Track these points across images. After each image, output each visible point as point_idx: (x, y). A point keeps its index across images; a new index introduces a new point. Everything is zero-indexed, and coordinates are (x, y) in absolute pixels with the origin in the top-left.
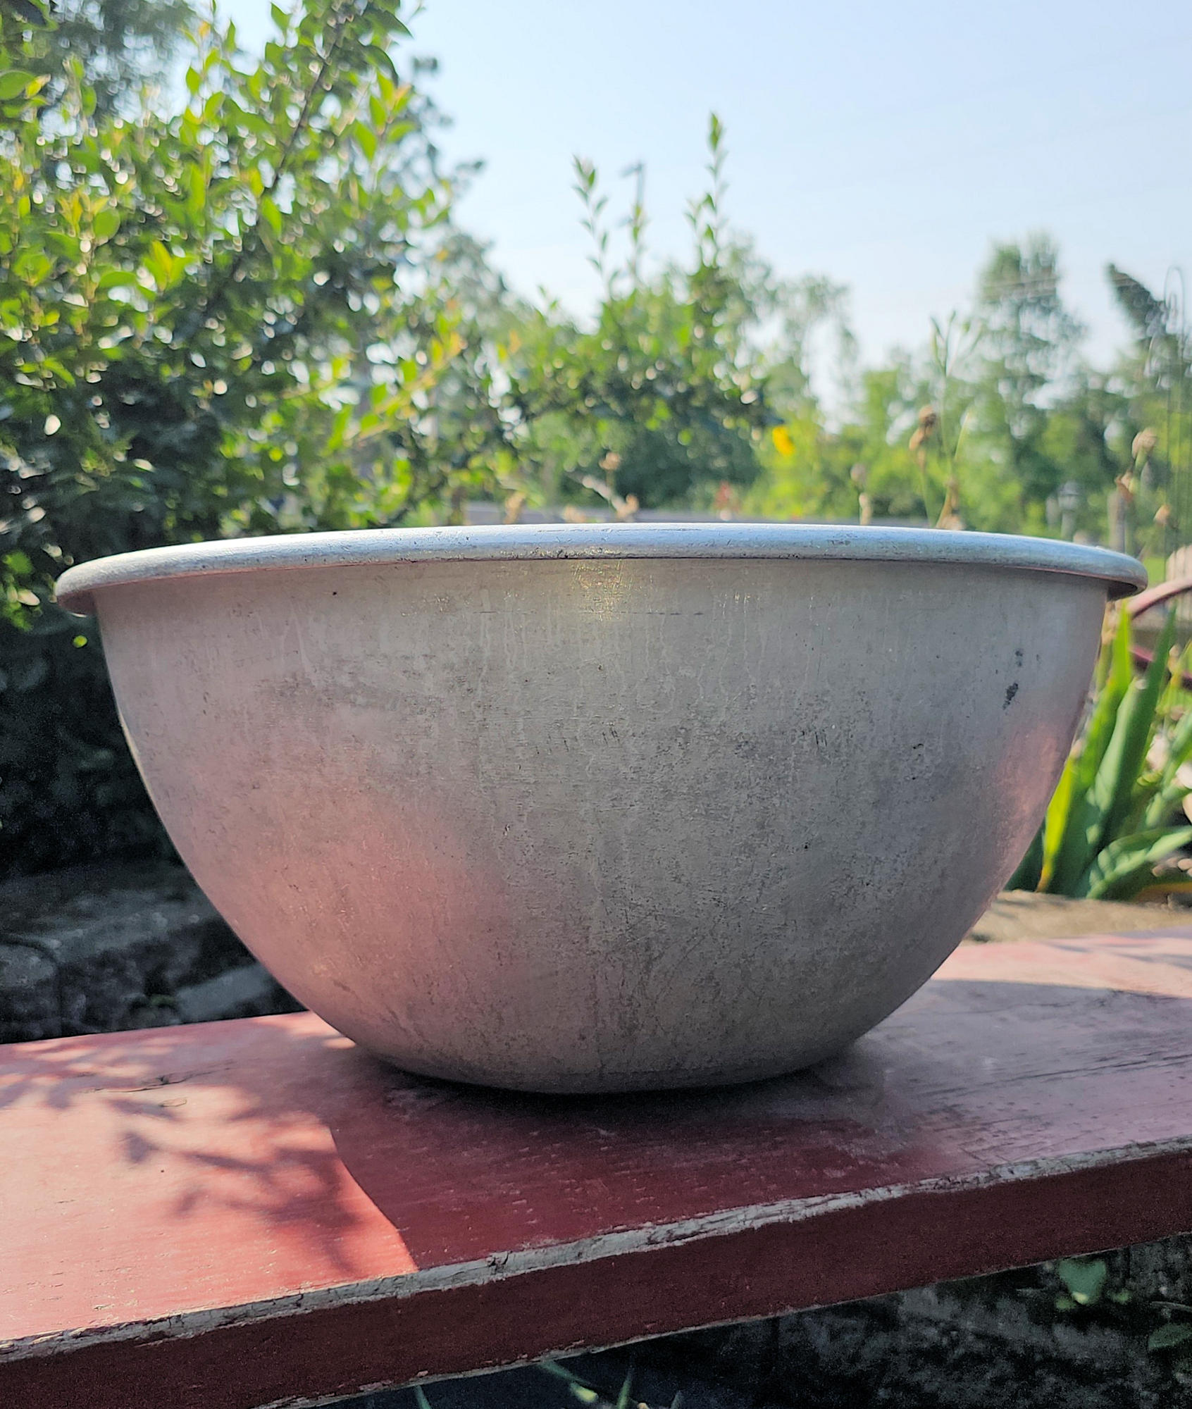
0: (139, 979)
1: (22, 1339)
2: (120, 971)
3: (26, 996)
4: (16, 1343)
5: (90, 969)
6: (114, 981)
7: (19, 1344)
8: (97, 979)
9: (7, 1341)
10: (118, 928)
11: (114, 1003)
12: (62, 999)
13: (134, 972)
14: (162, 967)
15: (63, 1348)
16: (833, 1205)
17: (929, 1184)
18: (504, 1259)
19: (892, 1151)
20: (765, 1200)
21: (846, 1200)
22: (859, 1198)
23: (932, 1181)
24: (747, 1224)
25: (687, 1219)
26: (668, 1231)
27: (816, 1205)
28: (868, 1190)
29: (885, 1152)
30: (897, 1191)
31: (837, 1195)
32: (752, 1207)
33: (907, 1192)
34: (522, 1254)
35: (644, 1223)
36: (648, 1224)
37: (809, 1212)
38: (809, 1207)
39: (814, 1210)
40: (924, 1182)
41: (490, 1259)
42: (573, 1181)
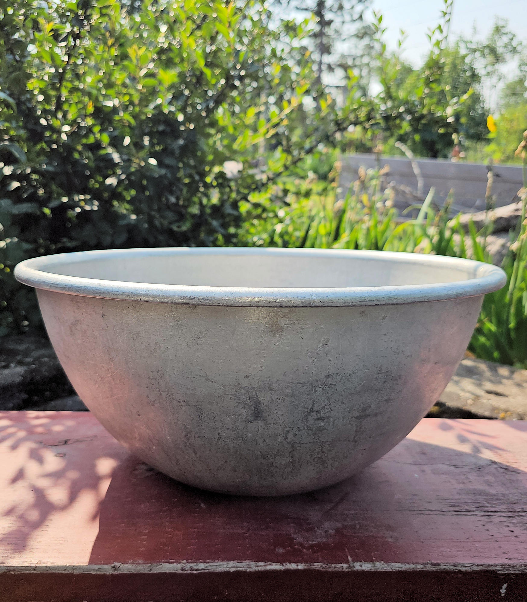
16: (269, 568)
17: (317, 566)
18: (119, 566)
19: (314, 542)
20: (241, 559)
21: (276, 567)
22: (281, 567)
23: (320, 564)
24: (228, 569)
25: (202, 562)
26: (191, 567)
27: (262, 566)
28: (288, 564)
29: (310, 542)
30: (301, 566)
31: (272, 563)
32: (232, 562)
33: (306, 567)
34: (127, 565)
35: (183, 560)
36: (185, 561)
37: (257, 569)
38: (258, 566)
39: (260, 569)
40: (315, 564)
41: (113, 565)
42: (172, 530)
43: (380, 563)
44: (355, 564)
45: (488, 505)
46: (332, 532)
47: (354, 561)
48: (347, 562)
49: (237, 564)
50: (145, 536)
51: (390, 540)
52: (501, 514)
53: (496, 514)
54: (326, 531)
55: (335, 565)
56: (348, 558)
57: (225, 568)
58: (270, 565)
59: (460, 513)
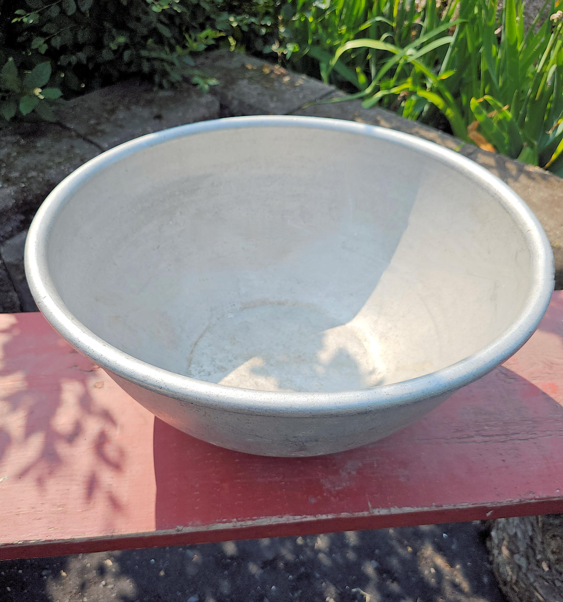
1: (26, 541)
4: (24, 542)
7: (25, 542)
9: (22, 541)
16: (304, 520)
17: (344, 515)
18: (181, 529)
19: (340, 488)
20: (280, 513)
21: (310, 518)
22: (315, 518)
23: (345, 513)
24: (271, 523)
25: (249, 520)
26: (241, 524)
27: (298, 519)
28: (320, 515)
29: (337, 488)
30: (330, 517)
31: (307, 516)
32: (274, 517)
33: (334, 517)
34: (188, 528)
35: (234, 519)
36: (235, 520)
37: (294, 521)
38: (295, 519)
39: (297, 521)
40: (342, 514)
41: (176, 529)
42: (219, 482)
43: (394, 508)
44: (374, 510)
45: (486, 428)
46: (354, 473)
47: (374, 507)
48: (368, 510)
49: (279, 519)
50: (197, 492)
51: (402, 479)
52: (497, 438)
53: (492, 438)
54: (349, 473)
55: (358, 513)
56: (368, 504)
57: (268, 523)
58: (306, 517)
59: (461, 440)
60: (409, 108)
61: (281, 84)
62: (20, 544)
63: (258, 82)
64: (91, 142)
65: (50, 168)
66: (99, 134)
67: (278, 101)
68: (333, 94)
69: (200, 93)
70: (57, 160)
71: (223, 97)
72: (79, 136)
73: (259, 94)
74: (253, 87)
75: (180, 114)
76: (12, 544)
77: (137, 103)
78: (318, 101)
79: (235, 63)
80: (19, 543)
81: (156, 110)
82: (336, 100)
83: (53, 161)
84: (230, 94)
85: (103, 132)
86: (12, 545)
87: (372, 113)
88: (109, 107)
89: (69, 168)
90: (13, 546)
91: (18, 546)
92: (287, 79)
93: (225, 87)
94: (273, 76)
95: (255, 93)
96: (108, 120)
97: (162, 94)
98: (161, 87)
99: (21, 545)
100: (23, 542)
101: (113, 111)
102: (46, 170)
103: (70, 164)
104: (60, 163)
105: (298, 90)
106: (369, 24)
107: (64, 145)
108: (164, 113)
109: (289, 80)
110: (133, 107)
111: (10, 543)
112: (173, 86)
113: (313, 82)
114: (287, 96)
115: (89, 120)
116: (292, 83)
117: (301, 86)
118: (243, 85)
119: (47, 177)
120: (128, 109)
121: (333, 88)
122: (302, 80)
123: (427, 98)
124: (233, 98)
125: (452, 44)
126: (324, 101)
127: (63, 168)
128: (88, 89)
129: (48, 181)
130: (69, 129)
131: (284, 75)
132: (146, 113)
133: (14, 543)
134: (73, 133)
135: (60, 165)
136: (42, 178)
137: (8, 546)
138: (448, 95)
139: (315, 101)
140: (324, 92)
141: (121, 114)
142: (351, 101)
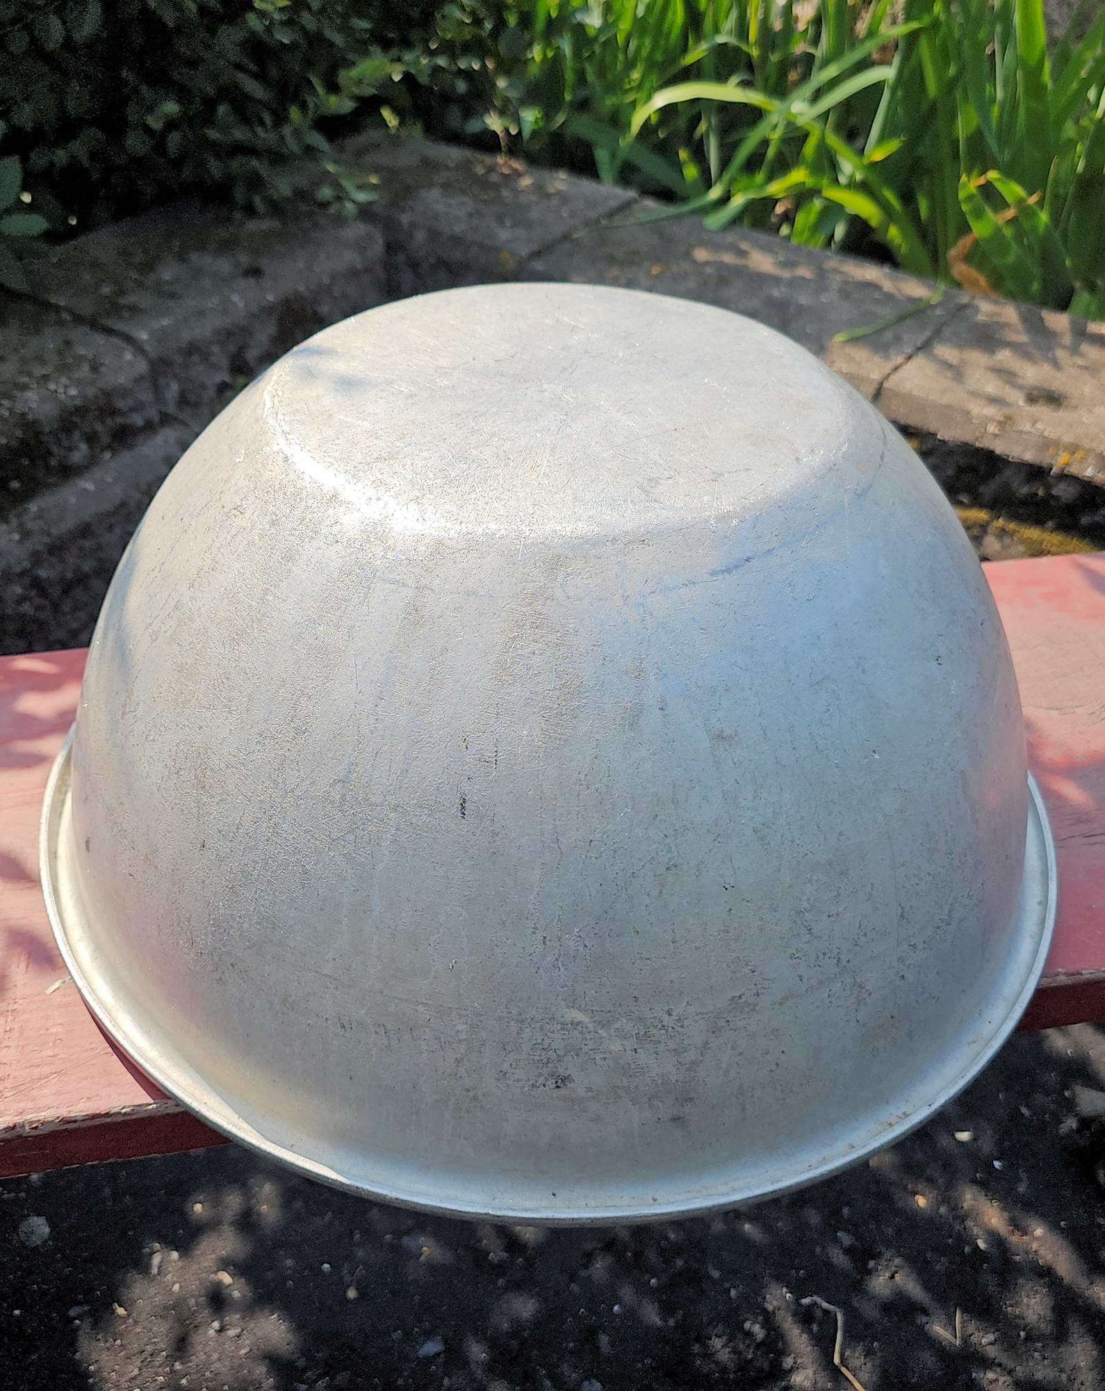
0: (225, 363)
1: (139, 1105)
2: (206, 357)
3: (125, 393)
4: (135, 1108)
5: (179, 359)
6: (201, 368)
7: (138, 1108)
8: (185, 366)
9: (129, 1106)
10: (201, 314)
11: (203, 386)
12: (156, 388)
13: (220, 357)
14: (242, 349)
15: (168, 1111)
59: (1093, 839)
60: (803, 232)
61: (516, 192)
62: (125, 1113)
63: (463, 191)
64: (109, 331)
65: (25, 387)
66: (126, 314)
67: (514, 225)
68: (635, 206)
69: (340, 220)
70: (39, 371)
71: (389, 225)
72: (79, 319)
73: (471, 215)
74: (453, 202)
75: (301, 265)
76: (107, 1115)
77: (202, 247)
78: (604, 222)
79: (405, 159)
80: (123, 1111)
81: (244, 259)
82: (643, 217)
83: (29, 374)
84: (405, 219)
85: (134, 309)
86: (108, 1117)
87: (729, 238)
88: (139, 258)
89: (66, 387)
90: (108, 1120)
91: (121, 1119)
92: (526, 181)
93: (394, 203)
94: (494, 178)
95: (461, 213)
96: (140, 284)
97: (253, 226)
98: (250, 211)
99: (127, 1118)
100: (132, 1108)
101: (148, 267)
102: (17, 393)
103: (69, 378)
104: (46, 378)
105: (555, 202)
106: (702, 51)
107: (50, 340)
108: (264, 263)
109: (533, 184)
110: (194, 257)
111: (103, 1113)
112: (276, 208)
113: (586, 186)
114: (534, 214)
115: (97, 286)
116: (539, 188)
117: (559, 194)
118: (433, 199)
119: (19, 407)
120: (182, 258)
121: (631, 194)
122: (561, 181)
123: (845, 205)
124: (413, 225)
125: (891, 82)
126: (618, 221)
127: (52, 386)
128: (86, 226)
129: (23, 414)
130: (57, 309)
131: (519, 175)
132: (223, 265)
133: (111, 1112)
134: (65, 316)
135: (48, 380)
136: (10, 410)
137: (98, 1122)
138: (890, 196)
139: (597, 221)
140: (613, 204)
141: (168, 272)
142: (678, 217)
